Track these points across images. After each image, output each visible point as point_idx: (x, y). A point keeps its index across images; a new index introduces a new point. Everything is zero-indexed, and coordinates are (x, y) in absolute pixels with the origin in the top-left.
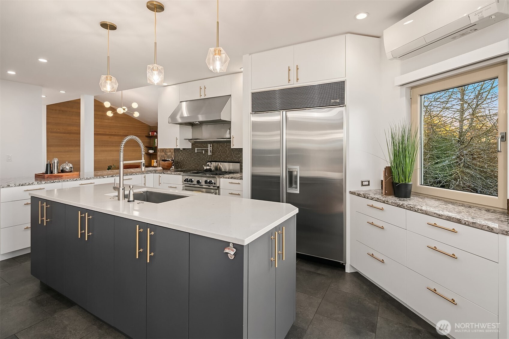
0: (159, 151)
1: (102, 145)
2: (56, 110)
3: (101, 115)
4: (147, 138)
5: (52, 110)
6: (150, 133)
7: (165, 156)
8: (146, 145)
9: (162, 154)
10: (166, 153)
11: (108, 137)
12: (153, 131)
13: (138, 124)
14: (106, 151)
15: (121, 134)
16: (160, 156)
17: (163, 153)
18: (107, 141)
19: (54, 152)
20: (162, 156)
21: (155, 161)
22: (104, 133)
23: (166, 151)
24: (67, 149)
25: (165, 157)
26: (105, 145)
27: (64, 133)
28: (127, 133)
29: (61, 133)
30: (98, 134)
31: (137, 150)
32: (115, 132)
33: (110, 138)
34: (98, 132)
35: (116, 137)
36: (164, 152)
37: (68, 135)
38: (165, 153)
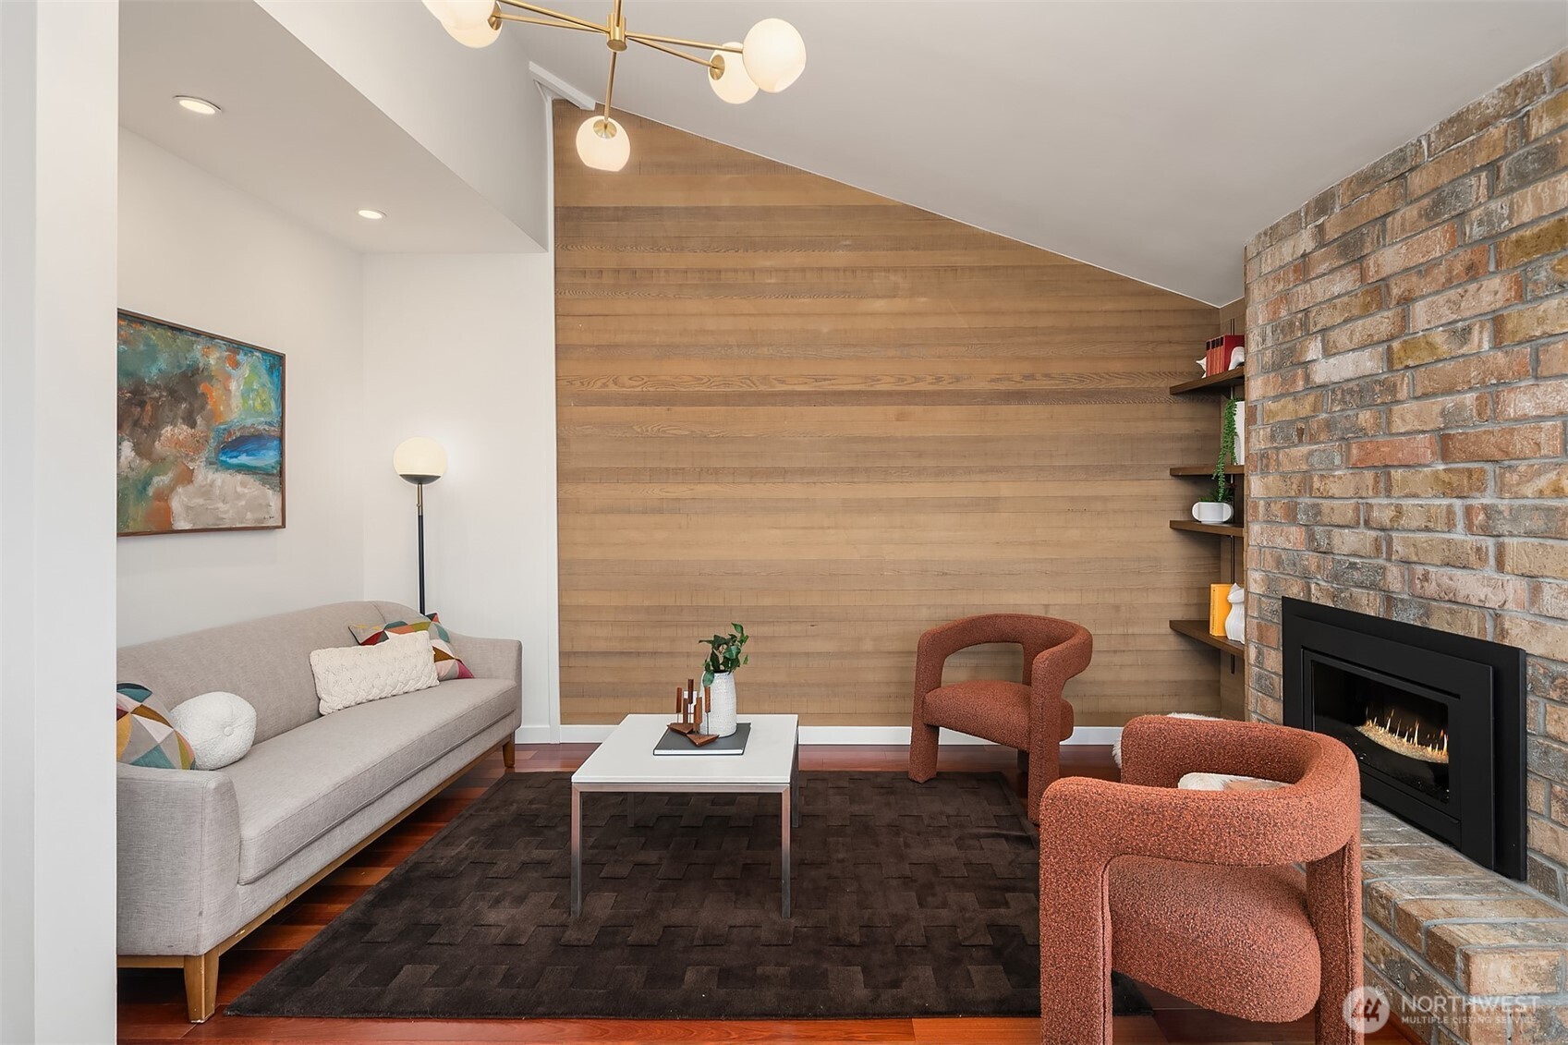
0: (1256, 507)
1: (852, 470)
2: (601, 272)
3: (845, 270)
4: (1182, 409)
5: (584, 273)
6: (1203, 362)
7: (1311, 560)
8: (1177, 462)
9: (1280, 541)
10: (1318, 529)
11: (892, 410)
12: (1216, 344)
13: (1109, 306)
14: (877, 506)
15: (983, 385)
16: (1270, 563)
17: (1296, 535)
18: (881, 440)
19: (595, 513)
20: (1279, 562)
21: (1236, 594)
22: (857, 388)
23: (1317, 510)
24: (655, 491)
25: (1306, 577)
26: (867, 470)
27: (642, 401)
28: (1026, 377)
29: (626, 400)
30: (824, 394)
31: (1097, 498)
32: (939, 379)
33: (901, 417)
34: (826, 386)
35: (944, 412)
36: (1302, 518)
37: (658, 409)
38: (1311, 538)
